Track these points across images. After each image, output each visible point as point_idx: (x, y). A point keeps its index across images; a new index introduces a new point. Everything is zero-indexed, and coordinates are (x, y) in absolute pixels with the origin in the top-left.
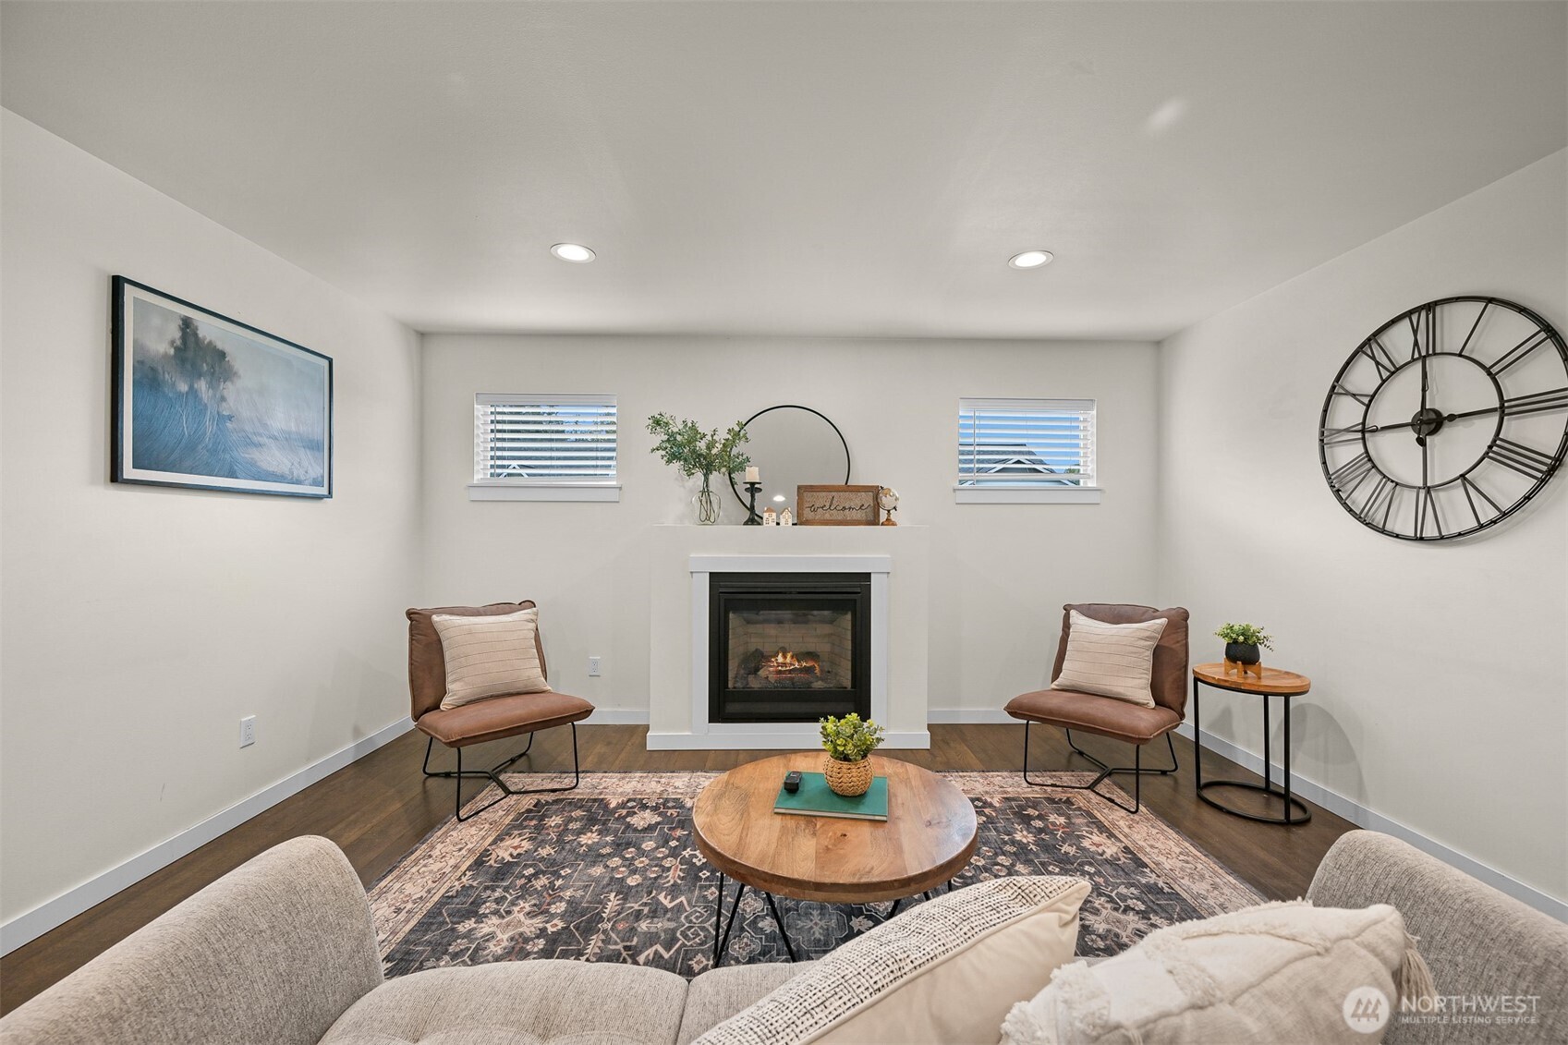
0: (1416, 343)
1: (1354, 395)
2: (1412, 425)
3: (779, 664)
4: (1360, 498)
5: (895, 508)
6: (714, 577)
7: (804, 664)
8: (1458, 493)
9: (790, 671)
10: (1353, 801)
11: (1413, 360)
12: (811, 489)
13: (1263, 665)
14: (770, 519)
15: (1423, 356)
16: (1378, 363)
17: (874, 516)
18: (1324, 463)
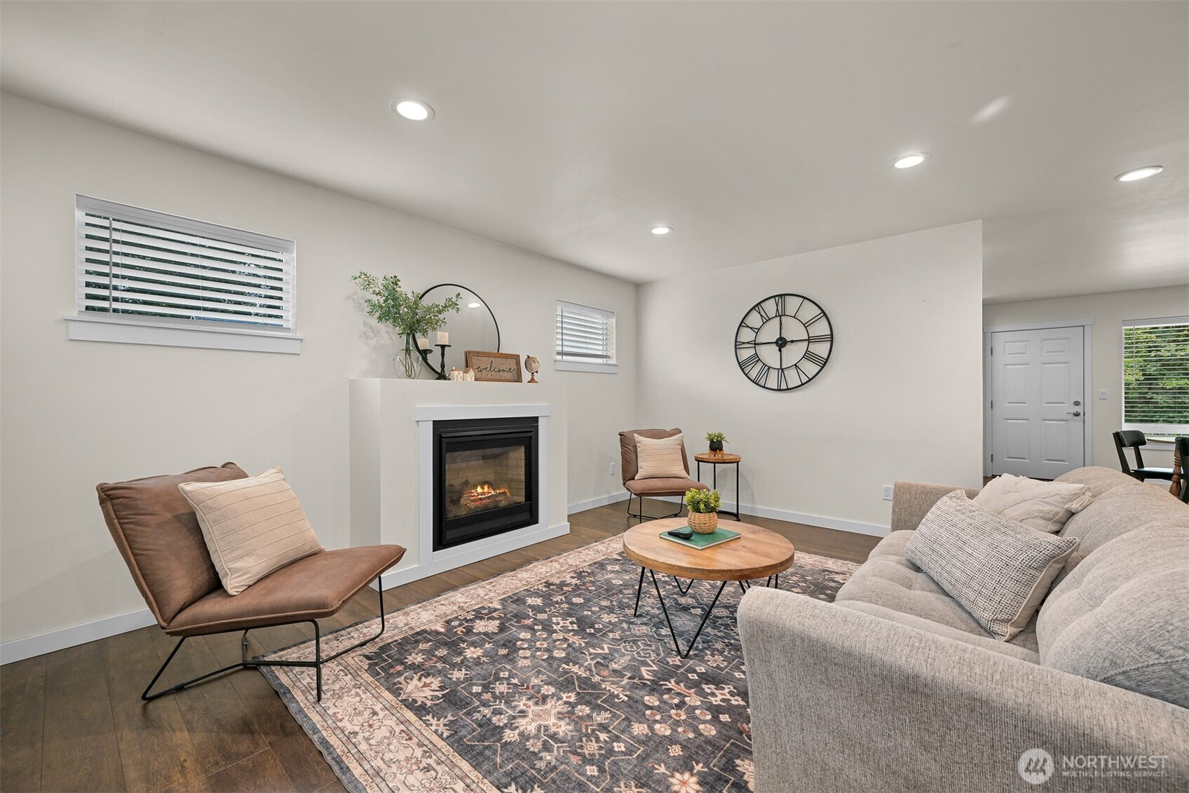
0: (777, 310)
1: (751, 328)
2: (776, 343)
3: (478, 494)
4: (753, 374)
5: (537, 372)
6: (437, 424)
7: (498, 491)
8: (793, 371)
9: (489, 498)
10: (750, 505)
11: (776, 316)
12: (478, 354)
13: (724, 453)
14: (459, 376)
15: (781, 315)
16: (761, 316)
17: (518, 377)
18: (737, 357)
